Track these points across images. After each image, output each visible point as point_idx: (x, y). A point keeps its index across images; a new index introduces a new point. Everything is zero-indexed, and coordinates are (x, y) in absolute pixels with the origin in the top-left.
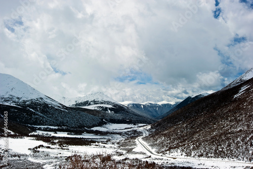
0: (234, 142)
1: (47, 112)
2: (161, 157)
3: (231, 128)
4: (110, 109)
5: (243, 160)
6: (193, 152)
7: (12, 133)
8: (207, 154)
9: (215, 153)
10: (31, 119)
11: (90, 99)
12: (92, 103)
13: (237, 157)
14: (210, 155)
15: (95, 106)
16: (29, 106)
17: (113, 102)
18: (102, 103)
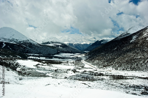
0: (139, 63)
1: (32, 47)
2: (103, 71)
3: (134, 56)
4: (60, 46)
5: (146, 72)
6: (118, 68)
7: (20, 57)
8: (126, 69)
9: (131, 68)
10: (25, 50)
11: (50, 41)
12: (51, 43)
13: (143, 71)
14: (128, 69)
15: (53, 44)
16: (22, 44)
17: (61, 42)
18: (56, 43)
